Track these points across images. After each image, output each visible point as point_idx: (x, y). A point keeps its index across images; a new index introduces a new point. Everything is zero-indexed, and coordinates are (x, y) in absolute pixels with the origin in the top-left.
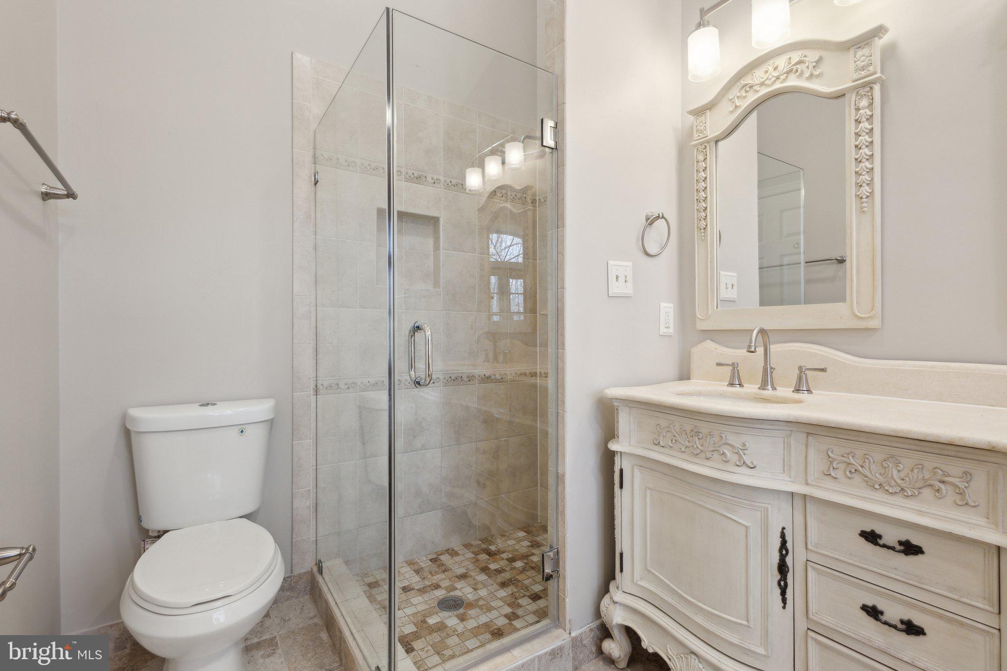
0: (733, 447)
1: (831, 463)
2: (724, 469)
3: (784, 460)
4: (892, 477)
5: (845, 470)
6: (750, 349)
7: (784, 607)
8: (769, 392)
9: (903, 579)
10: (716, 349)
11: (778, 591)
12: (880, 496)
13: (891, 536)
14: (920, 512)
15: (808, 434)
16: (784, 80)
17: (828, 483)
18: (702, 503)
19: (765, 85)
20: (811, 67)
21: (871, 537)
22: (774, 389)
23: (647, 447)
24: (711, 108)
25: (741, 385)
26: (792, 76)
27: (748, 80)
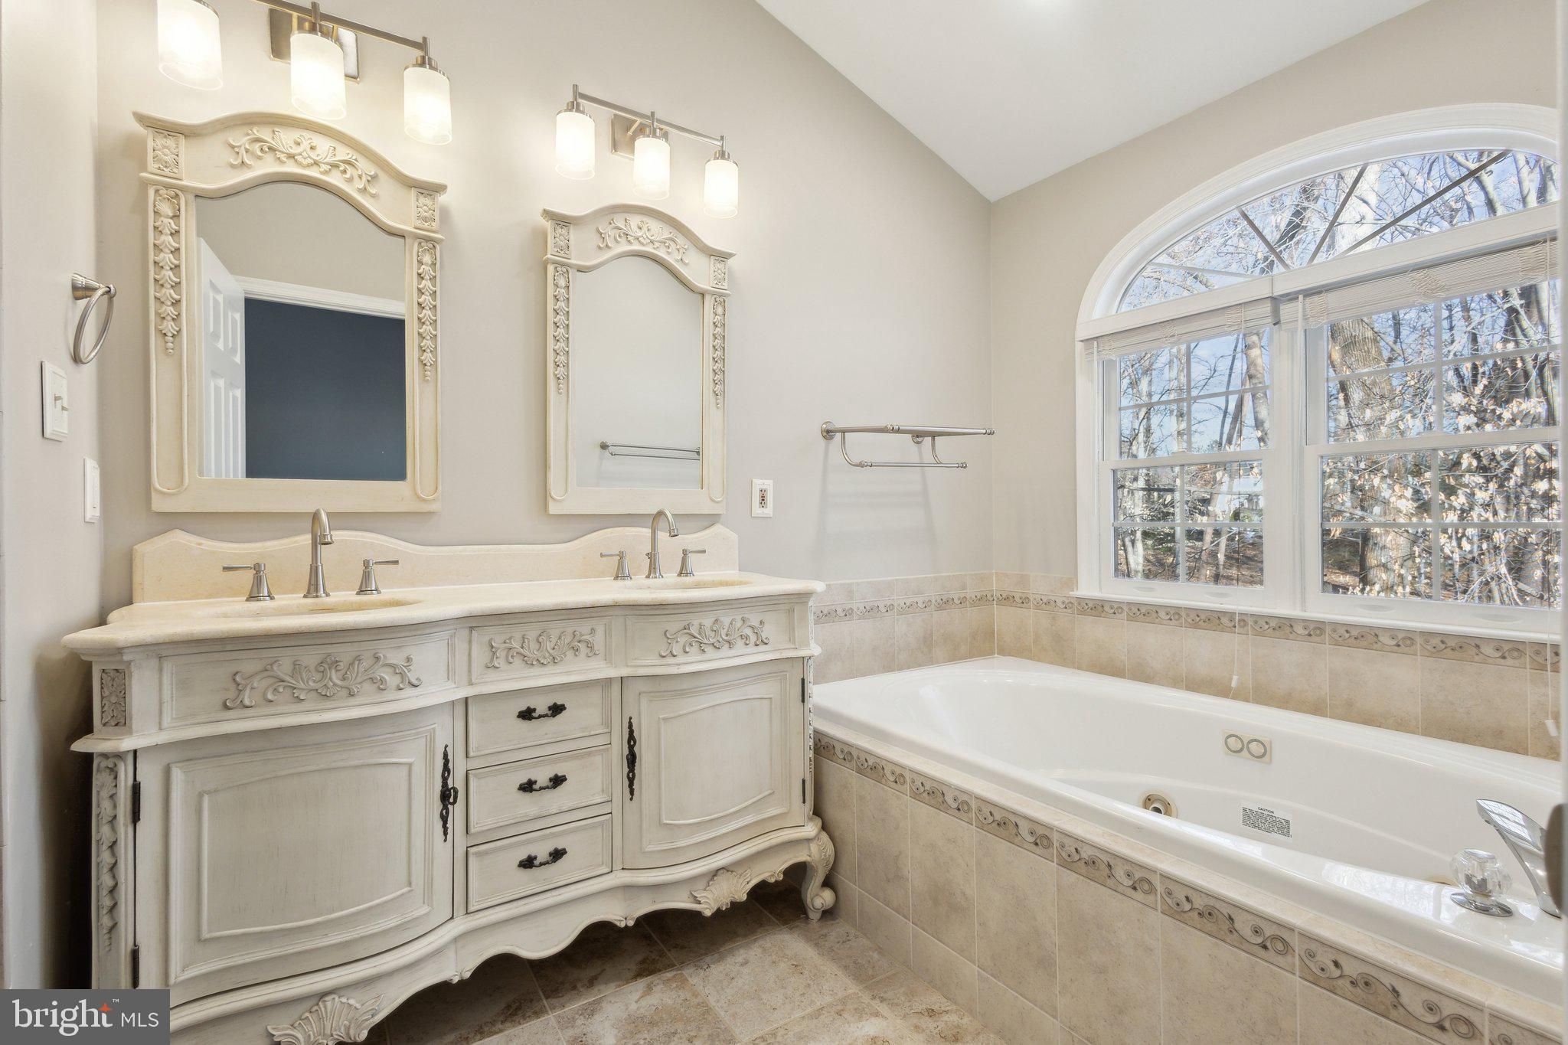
0: (393, 666)
1: (494, 653)
2: (381, 700)
3: (448, 665)
4: (546, 649)
5: (507, 657)
6: (325, 539)
7: (445, 841)
8: (324, 600)
9: (553, 740)
10: (200, 544)
11: (441, 823)
12: (536, 671)
13: (541, 705)
14: (568, 673)
15: (471, 628)
16: (326, 173)
17: (492, 675)
18: (341, 764)
19: (296, 161)
20: (364, 178)
21: (527, 715)
22: (328, 595)
23: (207, 720)
24: (188, 136)
25: (272, 598)
26: (335, 173)
27: (265, 133)
